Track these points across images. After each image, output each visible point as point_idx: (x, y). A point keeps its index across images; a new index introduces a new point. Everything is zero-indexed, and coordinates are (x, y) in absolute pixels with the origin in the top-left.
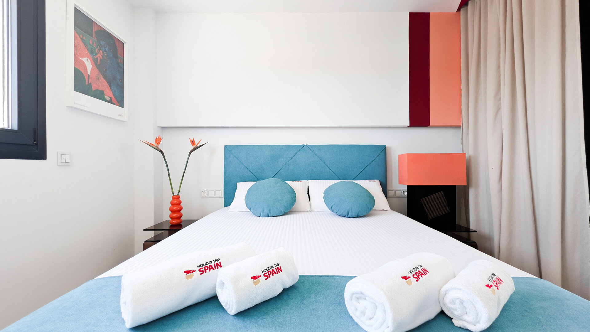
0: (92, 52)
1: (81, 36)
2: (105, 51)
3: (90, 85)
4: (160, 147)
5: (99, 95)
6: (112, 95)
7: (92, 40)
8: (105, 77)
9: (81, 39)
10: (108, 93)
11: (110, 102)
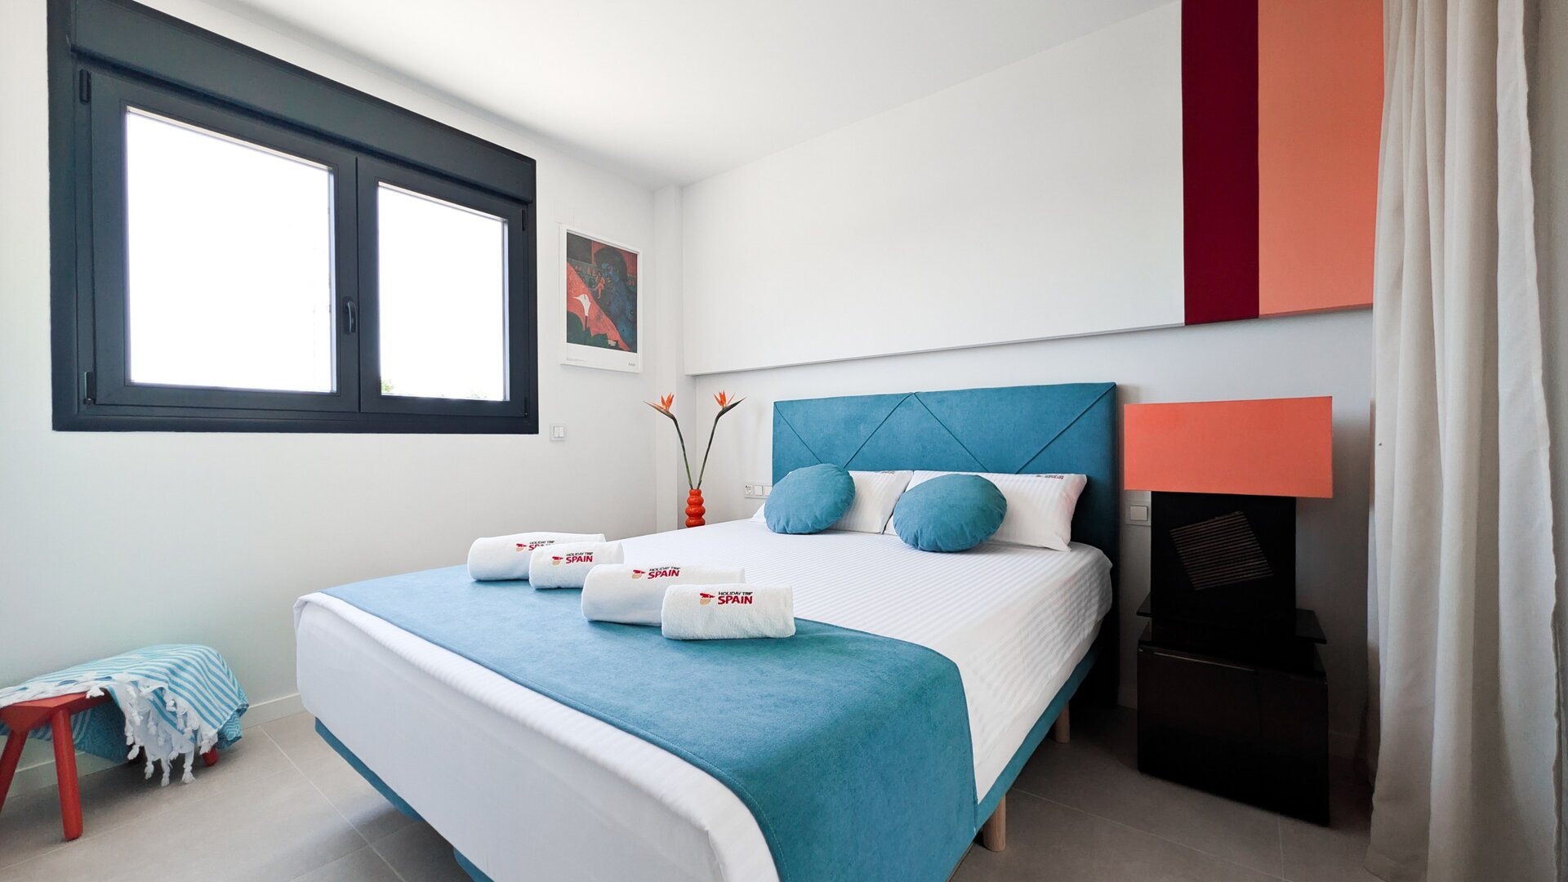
0: (590, 284)
1: (576, 268)
2: (609, 276)
3: (588, 330)
4: (672, 410)
5: (601, 342)
6: (618, 338)
7: (590, 269)
8: (608, 314)
9: (577, 271)
10: (613, 335)
11: (616, 347)
